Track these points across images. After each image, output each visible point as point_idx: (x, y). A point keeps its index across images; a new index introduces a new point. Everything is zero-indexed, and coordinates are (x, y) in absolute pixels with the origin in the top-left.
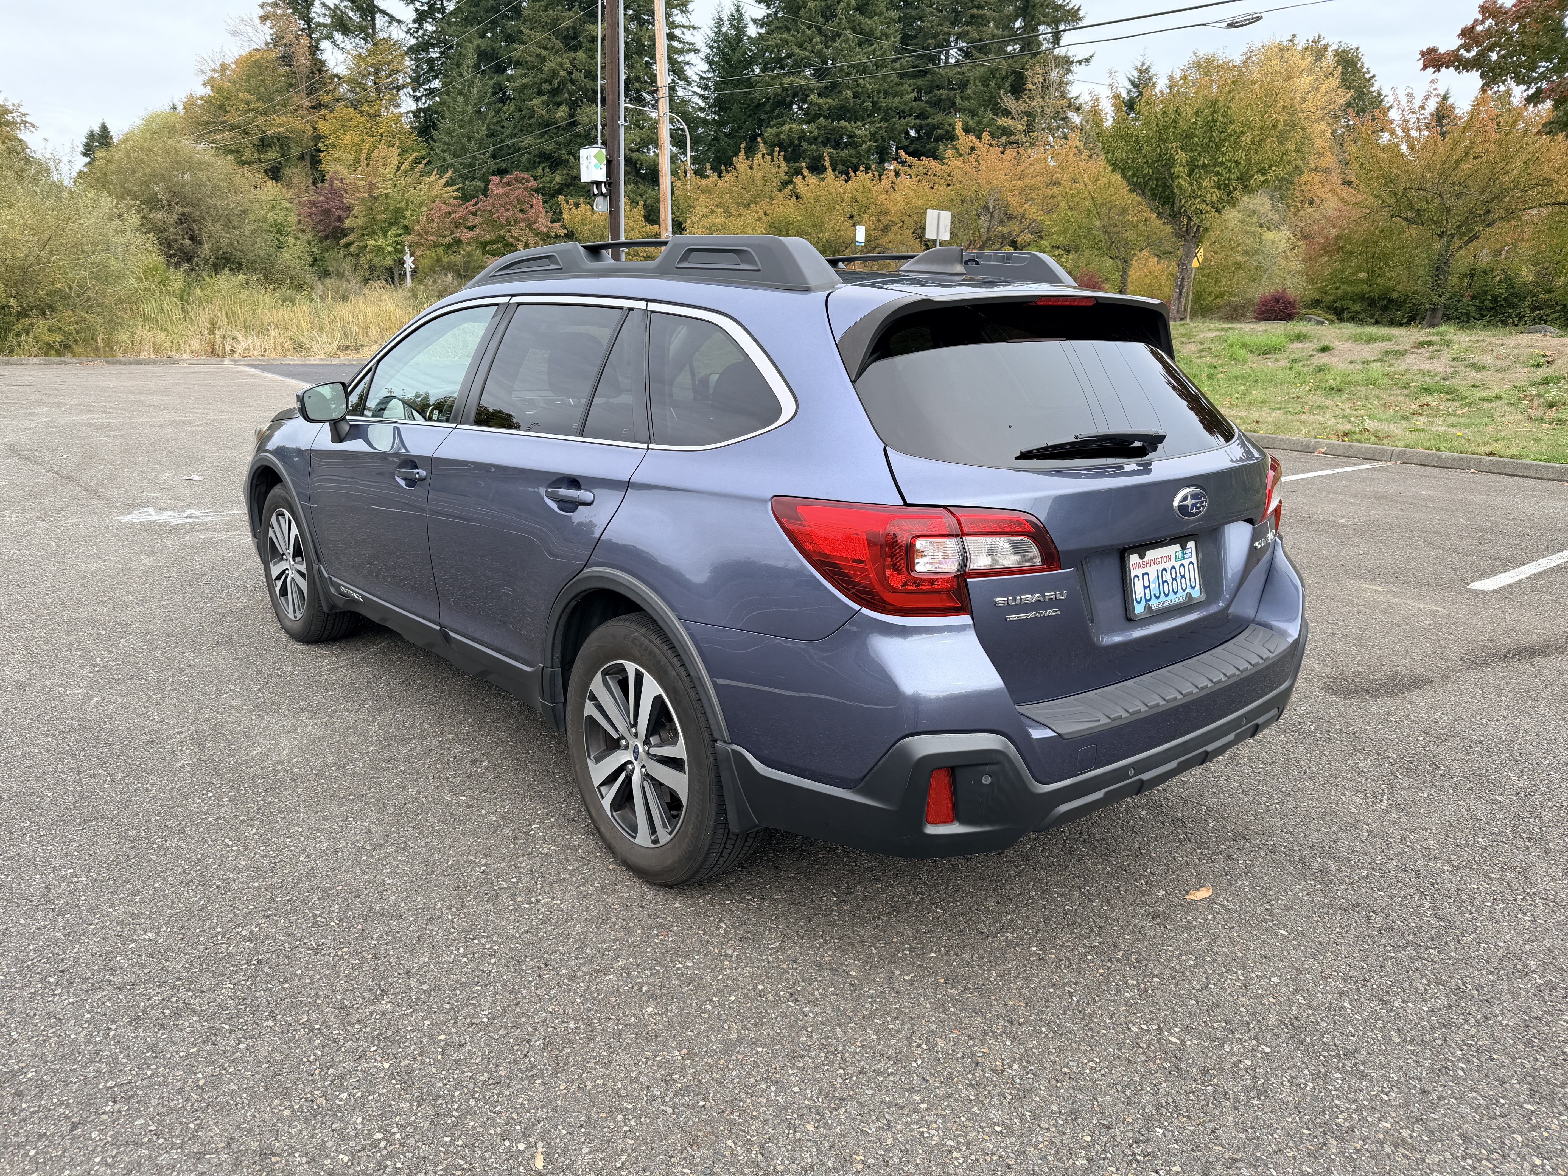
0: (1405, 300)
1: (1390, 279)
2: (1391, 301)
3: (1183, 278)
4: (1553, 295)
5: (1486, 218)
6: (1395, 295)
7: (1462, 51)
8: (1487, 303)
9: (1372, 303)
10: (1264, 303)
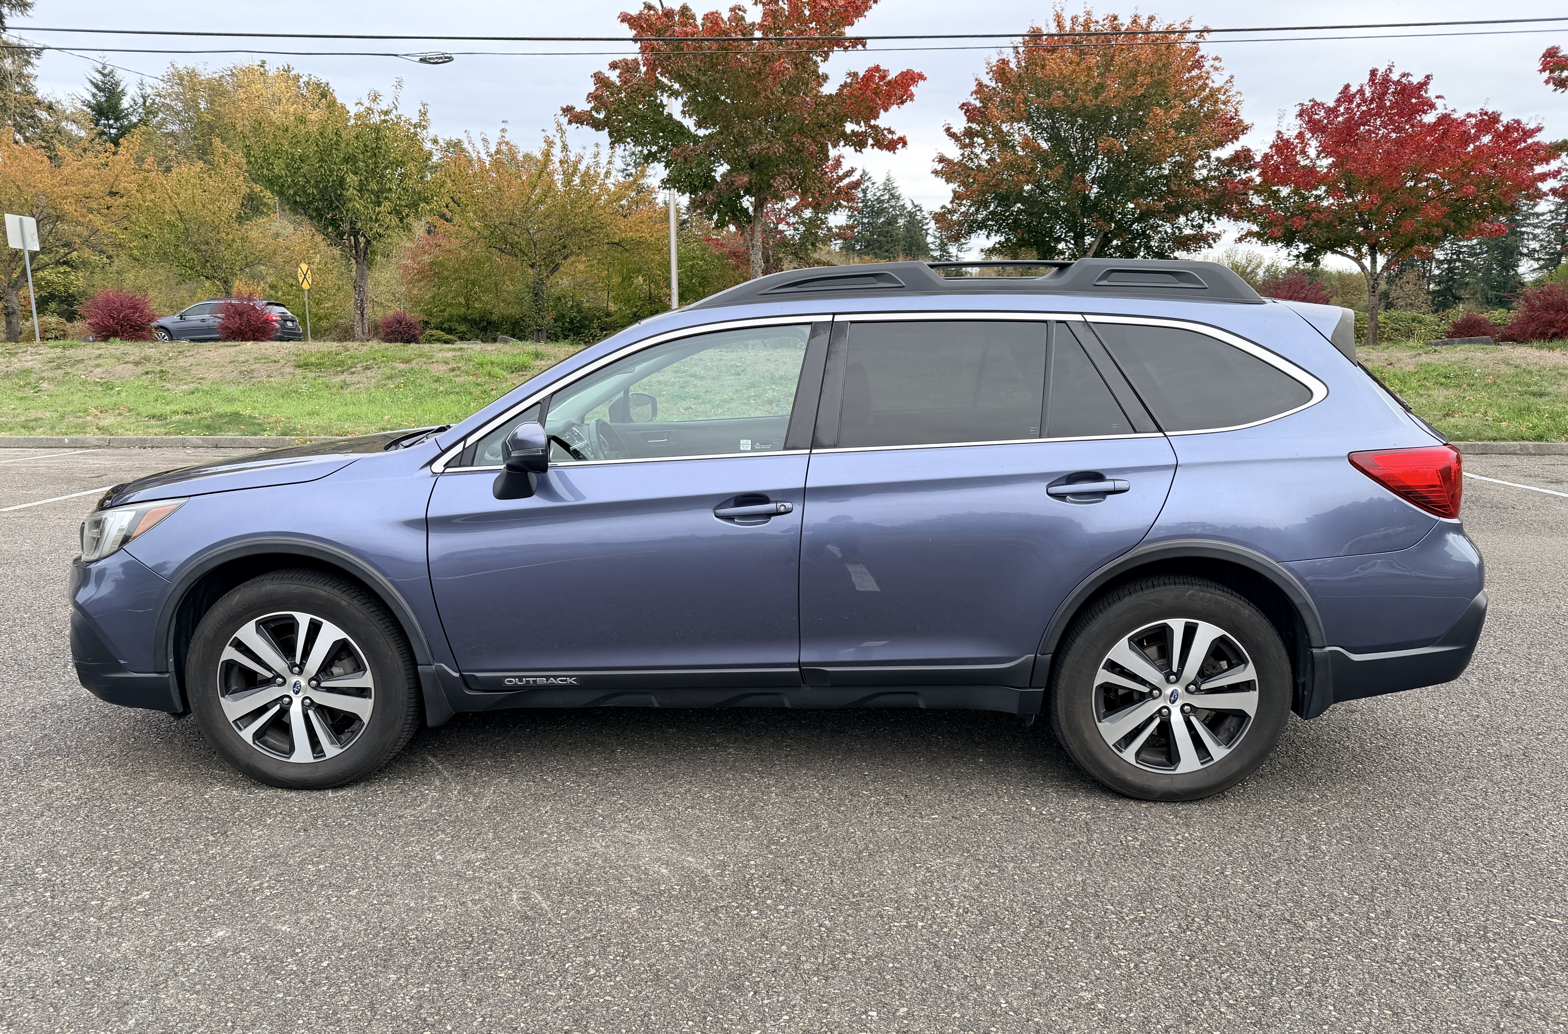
0: (502, 322)
1: (487, 303)
2: (489, 323)
3: (362, 300)
4: (613, 318)
5: (565, 251)
6: (494, 318)
7: (594, 113)
8: (566, 325)
9: (473, 323)
10: (388, 325)
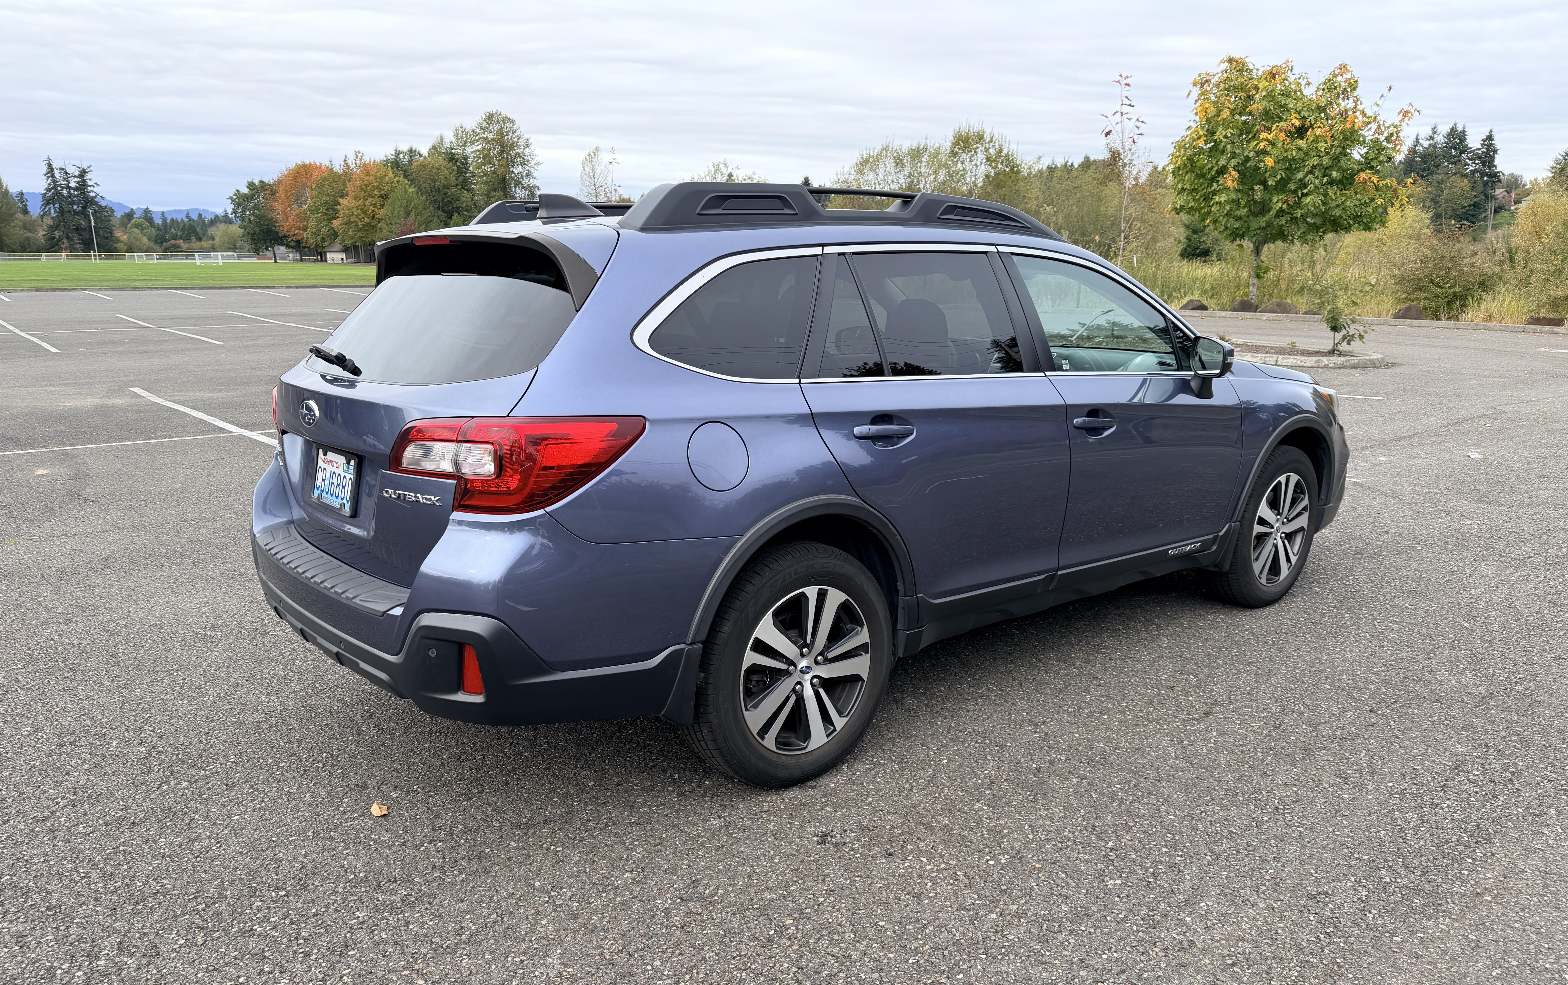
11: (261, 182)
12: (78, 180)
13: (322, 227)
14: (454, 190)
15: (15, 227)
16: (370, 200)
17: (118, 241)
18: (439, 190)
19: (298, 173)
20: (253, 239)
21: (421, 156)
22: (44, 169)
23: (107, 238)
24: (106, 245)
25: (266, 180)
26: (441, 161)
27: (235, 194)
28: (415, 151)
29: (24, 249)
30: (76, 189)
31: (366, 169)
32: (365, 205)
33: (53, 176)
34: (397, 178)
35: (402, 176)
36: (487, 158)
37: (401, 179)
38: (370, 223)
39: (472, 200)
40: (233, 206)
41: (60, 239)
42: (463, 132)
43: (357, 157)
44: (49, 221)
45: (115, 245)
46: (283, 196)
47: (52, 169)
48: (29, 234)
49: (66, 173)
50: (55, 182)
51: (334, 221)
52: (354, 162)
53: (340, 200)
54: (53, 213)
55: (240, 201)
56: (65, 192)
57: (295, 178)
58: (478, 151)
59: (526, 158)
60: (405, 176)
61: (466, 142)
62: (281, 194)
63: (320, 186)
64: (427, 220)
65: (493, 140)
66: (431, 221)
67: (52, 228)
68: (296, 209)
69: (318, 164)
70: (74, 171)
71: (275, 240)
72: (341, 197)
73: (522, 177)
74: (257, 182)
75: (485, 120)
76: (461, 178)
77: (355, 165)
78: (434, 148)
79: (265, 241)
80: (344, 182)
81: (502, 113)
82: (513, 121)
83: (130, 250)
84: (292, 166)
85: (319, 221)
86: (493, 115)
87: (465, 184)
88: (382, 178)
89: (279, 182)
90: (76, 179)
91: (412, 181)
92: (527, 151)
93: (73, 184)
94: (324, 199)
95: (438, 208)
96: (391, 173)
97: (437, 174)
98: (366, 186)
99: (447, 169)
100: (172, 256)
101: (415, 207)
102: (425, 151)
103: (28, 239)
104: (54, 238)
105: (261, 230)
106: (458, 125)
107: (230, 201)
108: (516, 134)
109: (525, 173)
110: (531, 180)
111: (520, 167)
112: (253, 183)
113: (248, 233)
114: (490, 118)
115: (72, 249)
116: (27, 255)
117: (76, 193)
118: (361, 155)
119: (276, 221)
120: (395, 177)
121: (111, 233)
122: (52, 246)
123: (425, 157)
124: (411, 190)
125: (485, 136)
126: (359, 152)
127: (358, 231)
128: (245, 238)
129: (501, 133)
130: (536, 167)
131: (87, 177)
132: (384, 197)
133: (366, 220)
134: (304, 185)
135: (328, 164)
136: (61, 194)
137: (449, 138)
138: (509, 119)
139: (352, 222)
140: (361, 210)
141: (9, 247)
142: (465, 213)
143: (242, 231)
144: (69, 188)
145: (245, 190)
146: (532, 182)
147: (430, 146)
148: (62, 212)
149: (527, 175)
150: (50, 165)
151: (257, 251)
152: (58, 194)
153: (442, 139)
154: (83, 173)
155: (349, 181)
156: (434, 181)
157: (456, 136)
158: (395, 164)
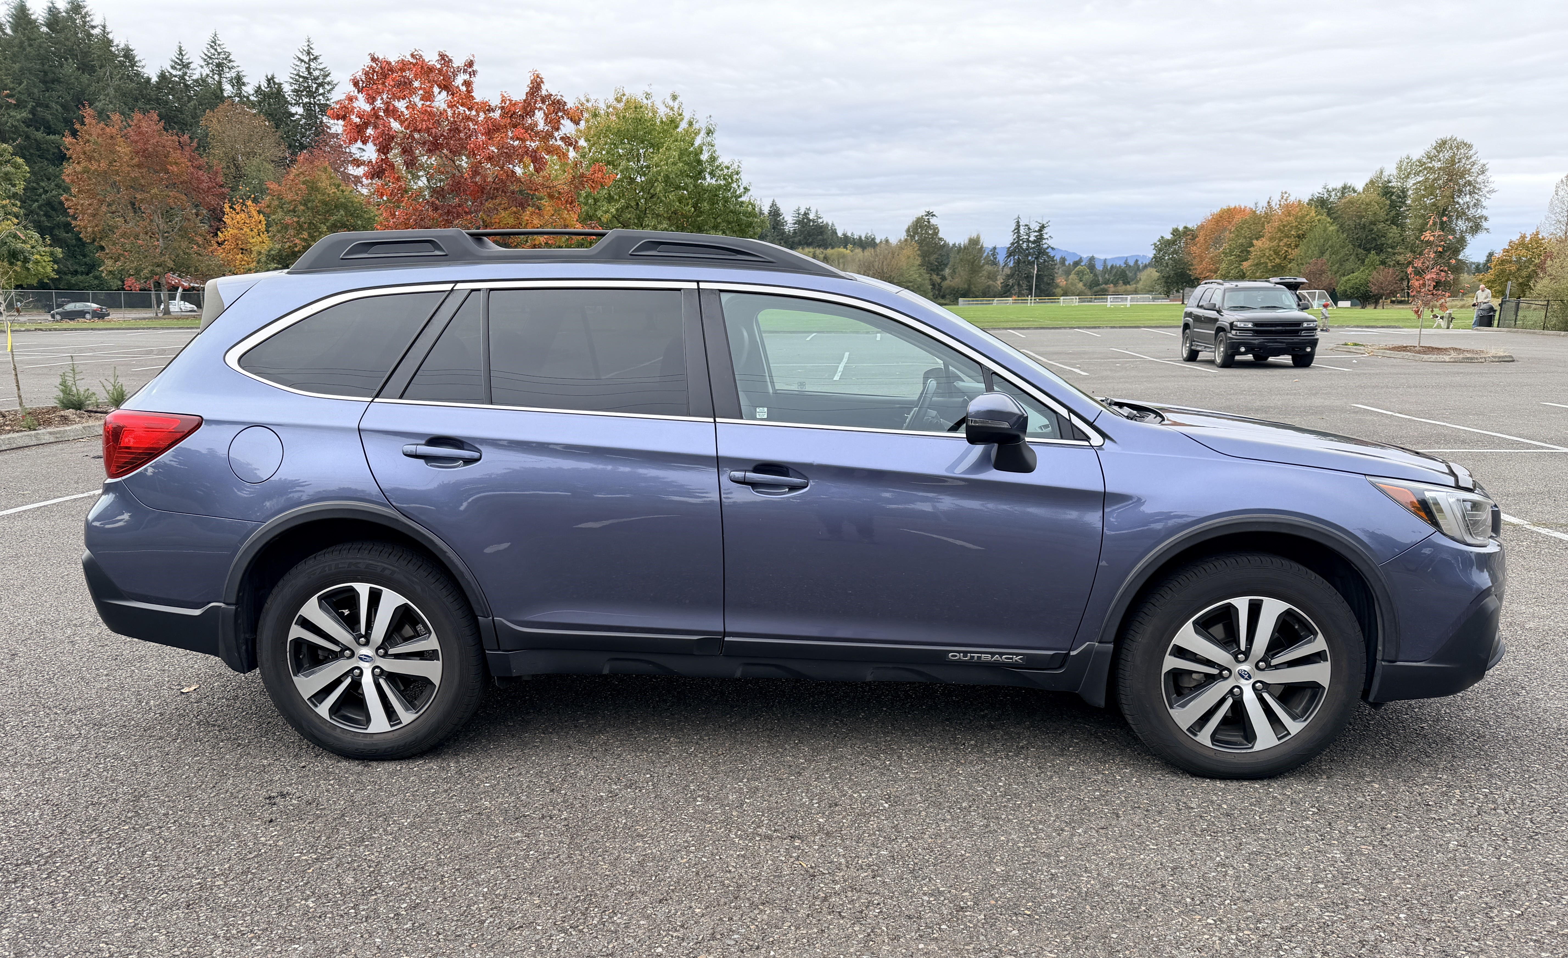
11: (1185, 228)
12: (1037, 234)
13: (1232, 269)
14: (1381, 226)
15: (981, 276)
16: (1285, 240)
17: (1057, 286)
18: (1364, 227)
19: (1221, 217)
20: (1166, 282)
21: (1355, 191)
22: (1014, 226)
23: (1049, 284)
24: (1047, 290)
25: (1190, 226)
26: (1374, 196)
27: (1159, 241)
28: (1350, 187)
29: (984, 295)
30: (1034, 242)
31: (1288, 209)
32: (1279, 246)
33: (1018, 232)
34: (1319, 217)
35: (1325, 214)
36: (1430, 189)
37: (1323, 217)
38: (1280, 264)
39: (1401, 235)
40: (1154, 252)
41: (1013, 286)
42: (1408, 163)
43: (1282, 198)
44: (1007, 271)
45: (1054, 290)
46: (1202, 241)
47: (1019, 226)
48: (991, 282)
49: (1029, 229)
50: (1018, 237)
51: (1244, 263)
52: (1278, 203)
53: (1255, 242)
54: (1011, 264)
55: (1163, 246)
56: (1025, 245)
57: (1217, 222)
58: (1419, 182)
59: (1477, 186)
60: (1329, 215)
61: (1409, 174)
62: (1201, 239)
63: (1239, 228)
64: (1342, 259)
65: (1440, 169)
66: (1347, 260)
67: (1009, 277)
68: (1213, 252)
69: (1243, 207)
70: (1035, 226)
71: (1187, 283)
72: (1257, 239)
73: (1468, 207)
74: (1181, 228)
75: (1435, 148)
76: (1393, 213)
77: (1278, 206)
78: (1372, 182)
79: (1177, 284)
80: (1263, 223)
81: (1458, 139)
82: (1469, 147)
83: (1065, 294)
84: (1216, 210)
85: (1231, 263)
86: (1446, 142)
87: (1396, 220)
88: (1303, 217)
89: (1201, 227)
90: (1036, 234)
91: (1335, 219)
92: (1480, 179)
93: (1032, 239)
94: (1240, 241)
95: (1360, 246)
96: (1313, 212)
97: (1366, 210)
98: (1284, 226)
99: (1378, 204)
100: (1095, 299)
101: (1332, 246)
102: (1360, 187)
103: (989, 287)
104: (1009, 285)
105: (1175, 274)
106: (1404, 156)
107: (1153, 246)
108: (1471, 160)
109: (1472, 203)
110: (1479, 211)
111: (1468, 196)
112: (1177, 229)
113: (1163, 277)
114: (1442, 145)
115: (1020, 294)
116: (986, 300)
117: (1033, 246)
118: (1287, 195)
119: (1192, 265)
120: (1317, 216)
121: (1053, 279)
122: (1006, 292)
123: (1359, 193)
124: (1331, 228)
125: (1431, 165)
126: (1286, 193)
127: (1266, 272)
128: (1159, 282)
129: (1452, 162)
130: (1488, 196)
131: (1045, 232)
132: (1301, 237)
133: (1277, 261)
134: (1225, 229)
135: (1253, 207)
136: (1021, 247)
137: (1391, 170)
138: (1465, 145)
139: (1263, 263)
140: (1274, 251)
141: (974, 293)
142: (1390, 250)
143: (1158, 274)
144: (1028, 241)
145: (1169, 236)
146: (1480, 212)
147: (1367, 180)
148: (1018, 262)
149: (1475, 205)
150: (1018, 222)
151: (1167, 294)
152: (1019, 246)
153: (1382, 173)
154: (1043, 227)
155: (1268, 223)
156: (1361, 217)
157: (1399, 168)
158: (1321, 203)
